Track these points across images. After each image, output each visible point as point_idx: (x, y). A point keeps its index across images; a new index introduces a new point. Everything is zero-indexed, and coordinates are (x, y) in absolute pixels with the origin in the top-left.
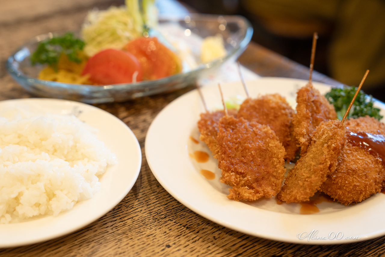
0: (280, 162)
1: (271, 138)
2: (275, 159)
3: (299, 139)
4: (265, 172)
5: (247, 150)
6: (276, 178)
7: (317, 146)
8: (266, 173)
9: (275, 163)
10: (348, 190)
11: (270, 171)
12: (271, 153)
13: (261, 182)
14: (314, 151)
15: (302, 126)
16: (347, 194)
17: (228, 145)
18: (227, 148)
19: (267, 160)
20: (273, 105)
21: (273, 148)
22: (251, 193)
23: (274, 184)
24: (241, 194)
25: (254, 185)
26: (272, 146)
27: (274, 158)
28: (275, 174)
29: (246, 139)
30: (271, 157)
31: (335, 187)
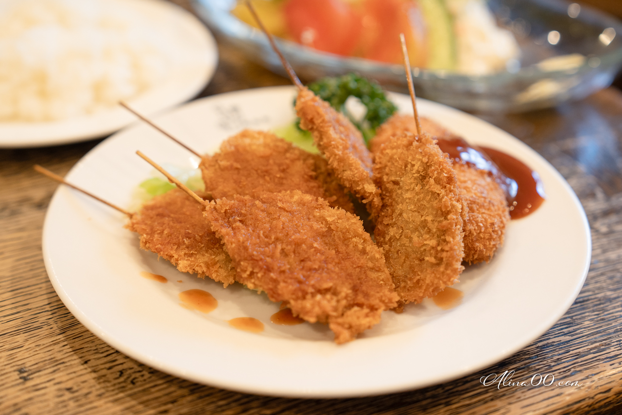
0: (365, 241)
1: (320, 206)
2: (354, 239)
3: (364, 188)
4: (355, 268)
5: (303, 245)
6: (377, 271)
7: (409, 187)
8: (358, 270)
9: (360, 247)
10: (487, 237)
11: (362, 264)
12: (340, 233)
13: (364, 288)
14: (409, 199)
15: (354, 165)
16: (488, 243)
17: (264, 253)
18: (269, 260)
19: (342, 248)
20: (262, 151)
21: (337, 222)
22: (367, 315)
23: (382, 282)
24: (353, 324)
25: (361, 299)
26: (334, 220)
27: (352, 238)
28: (370, 264)
29: (283, 228)
30: (345, 240)
31: (471, 241)
